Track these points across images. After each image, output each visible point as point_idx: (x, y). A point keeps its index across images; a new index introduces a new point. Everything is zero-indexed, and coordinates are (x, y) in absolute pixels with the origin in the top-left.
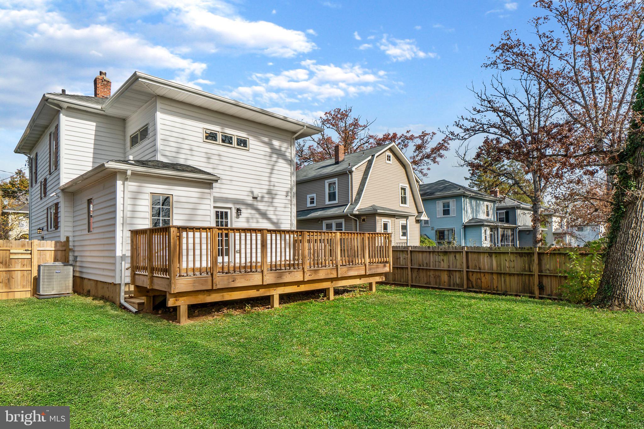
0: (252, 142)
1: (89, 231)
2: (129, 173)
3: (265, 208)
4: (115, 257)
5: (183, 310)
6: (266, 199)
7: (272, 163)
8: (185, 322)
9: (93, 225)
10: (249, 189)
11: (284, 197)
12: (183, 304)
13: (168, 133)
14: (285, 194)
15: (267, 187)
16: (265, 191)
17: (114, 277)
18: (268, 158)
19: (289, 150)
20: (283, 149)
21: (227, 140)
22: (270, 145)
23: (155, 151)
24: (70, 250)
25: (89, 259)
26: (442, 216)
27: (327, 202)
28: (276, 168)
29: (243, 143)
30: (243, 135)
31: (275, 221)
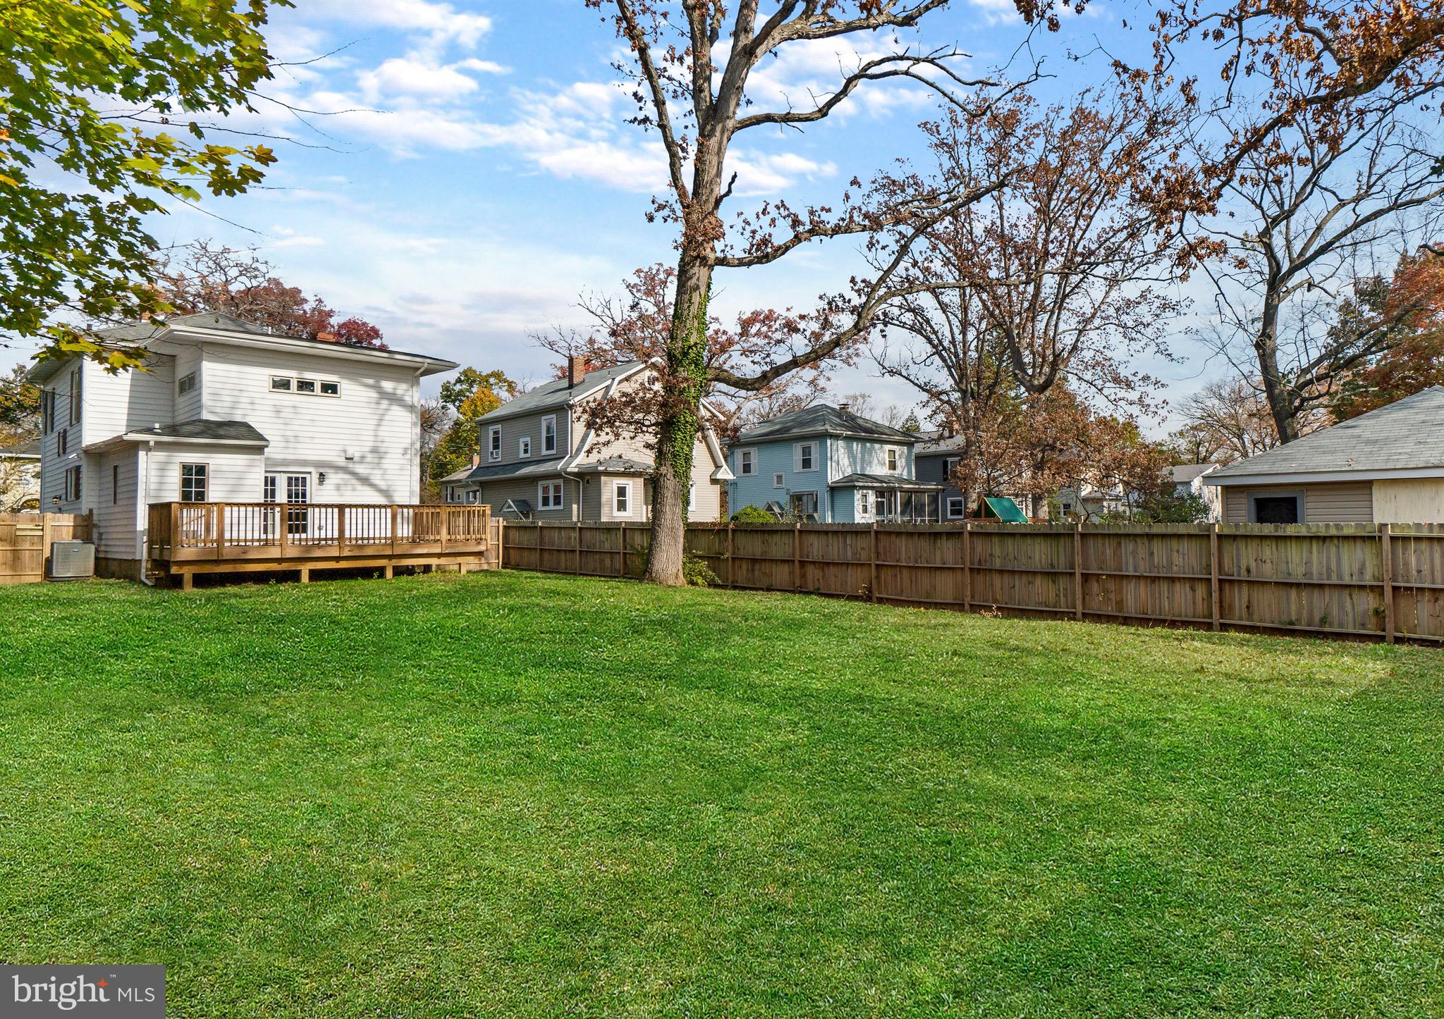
0: (345, 386)
1: (115, 503)
2: (152, 443)
3: (367, 471)
4: (135, 531)
5: (188, 578)
6: (368, 460)
7: (380, 412)
8: (189, 590)
9: (119, 497)
10: (340, 448)
11: (401, 456)
12: (187, 573)
13: (219, 386)
14: (401, 451)
15: (371, 444)
16: (367, 449)
17: (134, 553)
18: (373, 406)
19: (410, 393)
20: (399, 392)
21: (305, 386)
22: (377, 388)
23: (200, 407)
24: (95, 526)
25: (115, 536)
26: (802, 470)
27: (544, 452)
28: (387, 418)
29: (330, 388)
30: (331, 378)
31: (384, 487)
